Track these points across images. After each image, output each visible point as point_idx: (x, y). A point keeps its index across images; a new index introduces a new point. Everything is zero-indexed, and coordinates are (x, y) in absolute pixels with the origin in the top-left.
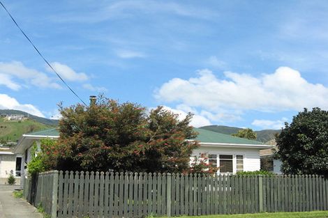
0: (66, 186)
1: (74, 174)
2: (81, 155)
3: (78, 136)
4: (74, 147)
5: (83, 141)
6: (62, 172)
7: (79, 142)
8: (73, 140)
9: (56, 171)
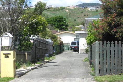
0: (105, 52)
1: (110, 44)
2: (115, 30)
3: (113, 16)
4: (110, 24)
5: (116, 19)
6: (101, 42)
7: (114, 20)
8: (109, 19)
9: (97, 42)
